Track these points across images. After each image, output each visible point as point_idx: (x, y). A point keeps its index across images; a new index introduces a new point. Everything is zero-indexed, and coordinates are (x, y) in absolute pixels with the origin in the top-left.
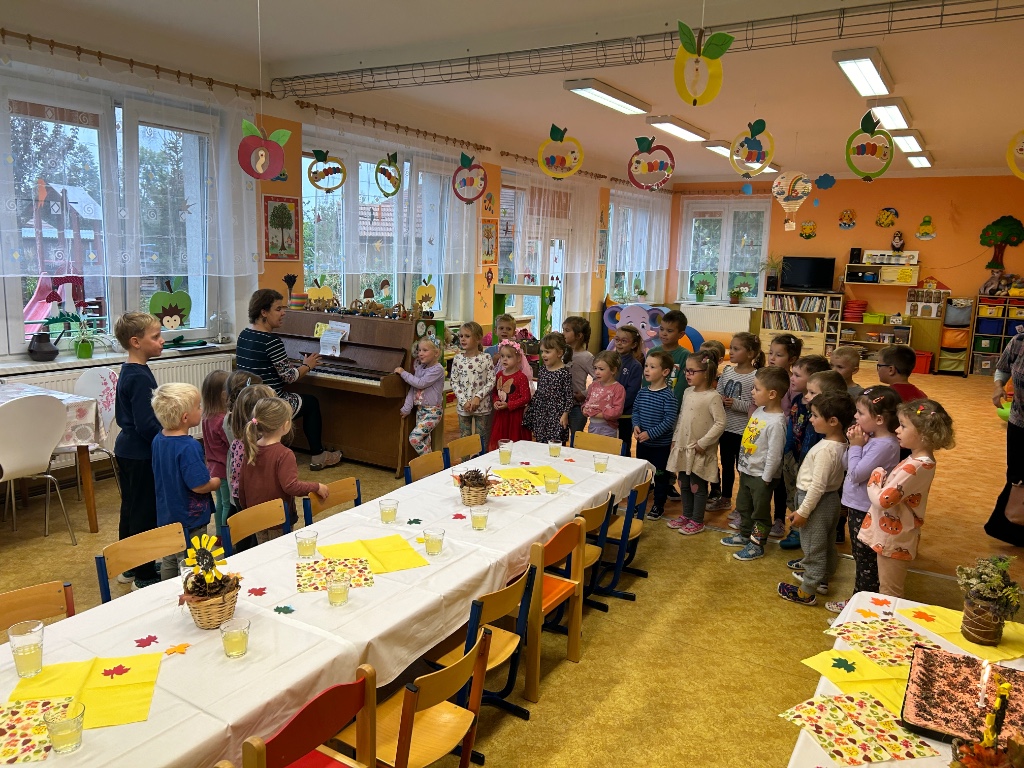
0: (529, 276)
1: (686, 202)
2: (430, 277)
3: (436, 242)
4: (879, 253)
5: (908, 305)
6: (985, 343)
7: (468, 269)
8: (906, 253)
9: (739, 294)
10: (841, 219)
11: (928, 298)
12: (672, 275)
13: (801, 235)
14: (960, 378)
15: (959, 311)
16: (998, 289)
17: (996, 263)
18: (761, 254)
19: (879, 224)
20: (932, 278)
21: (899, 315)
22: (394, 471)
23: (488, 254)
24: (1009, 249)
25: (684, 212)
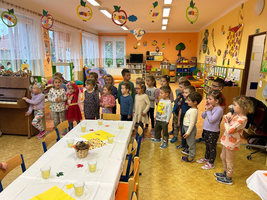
0: (60, 60)
1: (102, 38)
2: (26, 60)
3: (27, 48)
4: (153, 52)
5: (161, 66)
6: (179, 74)
7: (41, 57)
8: (159, 52)
9: (119, 64)
10: (144, 44)
11: (165, 64)
12: (100, 59)
13: (134, 48)
14: (174, 83)
15: (173, 67)
16: (180, 61)
17: (179, 54)
18: (125, 54)
19: (153, 45)
20: (165, 59)
21: (159, 68)
22: (27, 136)
23: (47, 52)
24: (182, 51)
25: (102, 41)
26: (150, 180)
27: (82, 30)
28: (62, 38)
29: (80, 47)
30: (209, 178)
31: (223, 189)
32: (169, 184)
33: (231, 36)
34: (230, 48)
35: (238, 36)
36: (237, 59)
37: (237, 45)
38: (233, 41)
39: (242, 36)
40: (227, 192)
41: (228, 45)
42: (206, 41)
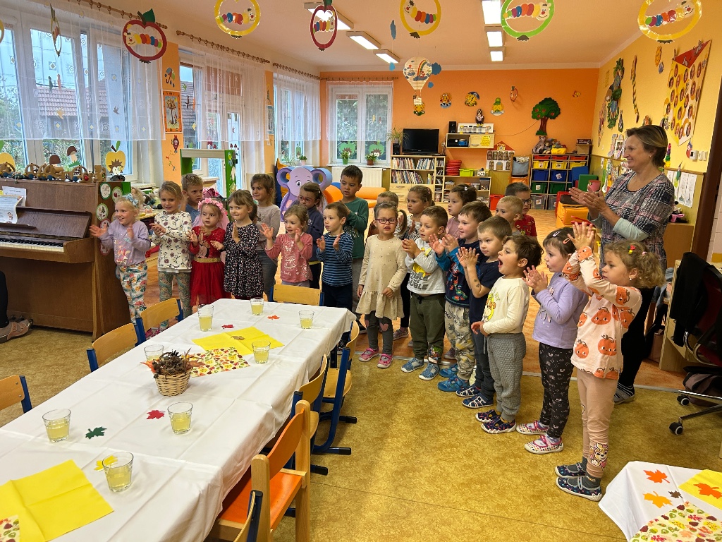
0: (211, 143)
1: (330, 87)
2: (119, 143)
3: (121, 111)
4: (468, 125)
5: (488, 163)
6: (538, 187)
7: (154, 134)
8: (485, 125)
9: (374, 157)
10: (441, 101)
11: (500, 156)
12: (323, 144)
13: (415, 112)
15: (520, 165)
16: (544, 150)
17: (542, 131)
18: (389, 127)
19: (466, 104)
20: (503, 143)
21: (483, 170)
23: (173, 123)
24: (550, 121)
25: (330, 94)
26: (369, 469)
27: (274, 65)
28: (216, 86)
29: (267, 109)
30: (537, 478)
31: (568, 510)
32: (420, 483)
33: (679, 76)
34: (674, 112)
35: (696, 78)
36: (690, 144)
37: (692, 102)
38: (682, 90)
39: (705, 79)
40: (580, 521)
41: (669, 105)
42: (617, 93)
